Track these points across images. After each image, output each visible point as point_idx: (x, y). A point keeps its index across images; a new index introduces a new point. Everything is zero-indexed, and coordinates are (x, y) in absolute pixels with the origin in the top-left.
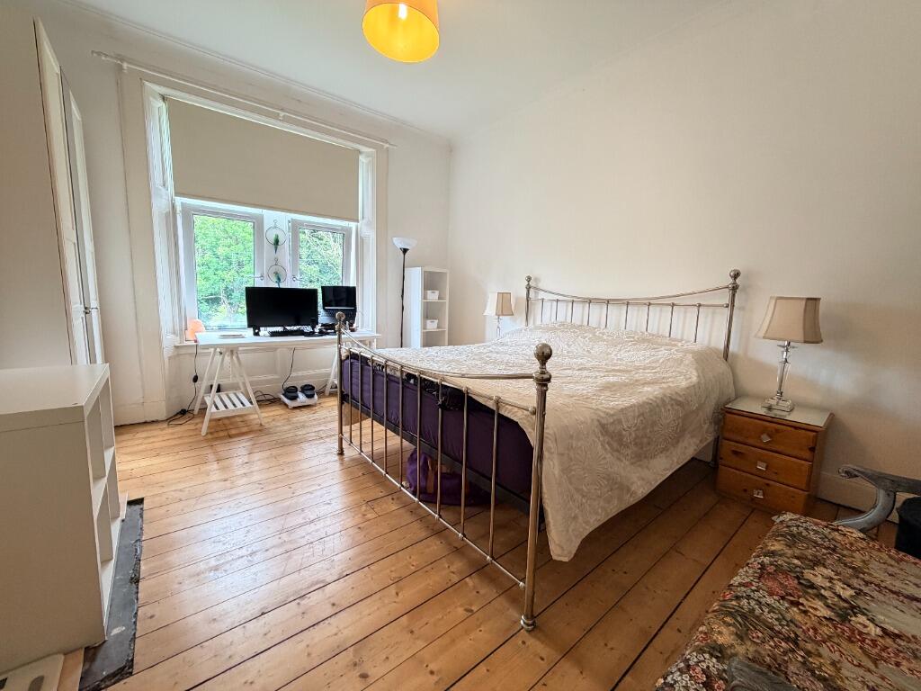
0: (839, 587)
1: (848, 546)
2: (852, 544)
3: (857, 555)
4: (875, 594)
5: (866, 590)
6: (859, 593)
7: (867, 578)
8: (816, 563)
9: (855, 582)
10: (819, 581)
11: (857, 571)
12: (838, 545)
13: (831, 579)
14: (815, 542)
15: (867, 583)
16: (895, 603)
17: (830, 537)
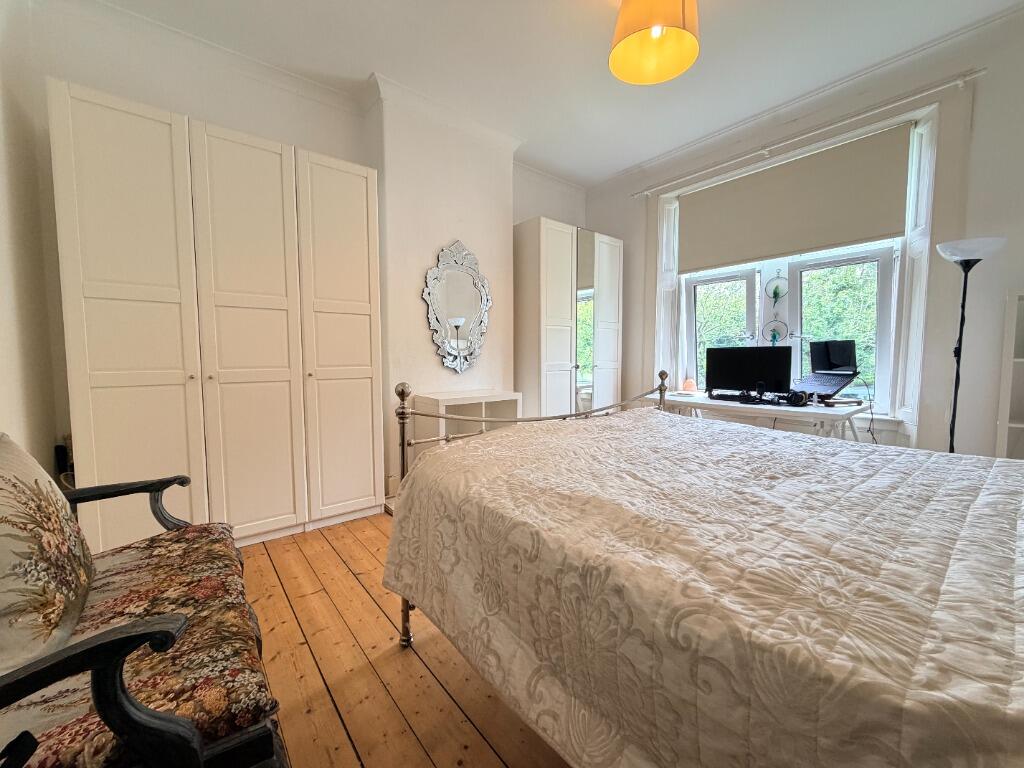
0: (163, 551)
1: (173, 577)
2: (172, 580)
3: (163, 576)
4: (141, 562)
5: (147, 561)
6: (151, 556)
7: (150, 568)
8: (186, 553)
9: (156, 560)
10: (176, 546)
11: (158, 567)
12: (180, 573)
13: (170, 552)
14: (197, 564)
15: (148, 565)
16: (127, 565)
17: (191, 574)
